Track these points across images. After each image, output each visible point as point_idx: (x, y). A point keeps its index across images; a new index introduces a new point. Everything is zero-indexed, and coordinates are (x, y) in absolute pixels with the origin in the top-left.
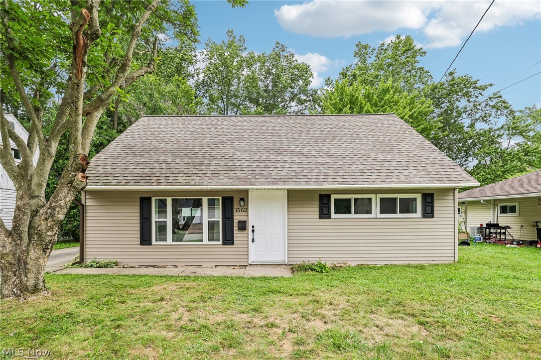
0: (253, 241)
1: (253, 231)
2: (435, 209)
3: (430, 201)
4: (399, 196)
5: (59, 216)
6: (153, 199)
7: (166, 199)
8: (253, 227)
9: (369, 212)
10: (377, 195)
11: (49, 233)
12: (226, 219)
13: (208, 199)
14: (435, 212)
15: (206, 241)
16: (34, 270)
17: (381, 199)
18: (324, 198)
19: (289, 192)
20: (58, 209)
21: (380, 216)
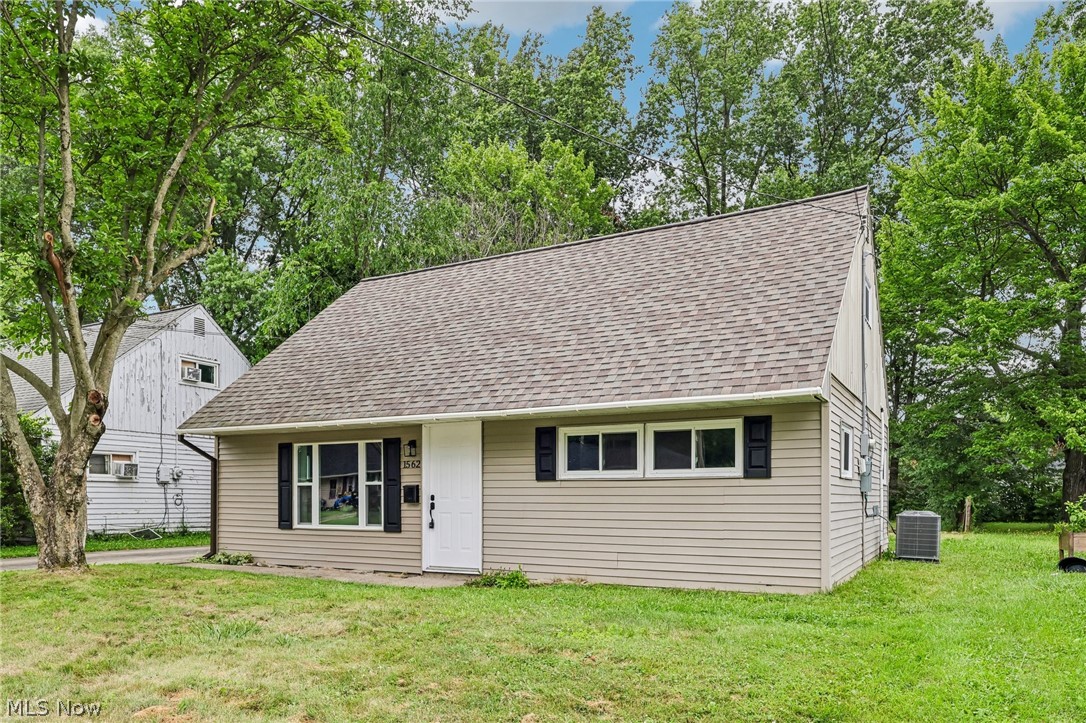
0: (432, 525)
1: (433, 506)
2: (774, 455)
3: (763, 437)
4: (695, 426)
5: (76, 469)
6: (296, 446)
7: (311, 446)
8: (433, 498)
9: (632, 464)
10: (648, 424)
11: (68, 492)
12: (389, 483)
13: (367, 444)
14: (774, 464)
15: (362, 524)
16: (62, 537)
17: (657, 434)
18: (544, 436)
19: (487, 425)
20: (73, 461)
21: (652, 473)
